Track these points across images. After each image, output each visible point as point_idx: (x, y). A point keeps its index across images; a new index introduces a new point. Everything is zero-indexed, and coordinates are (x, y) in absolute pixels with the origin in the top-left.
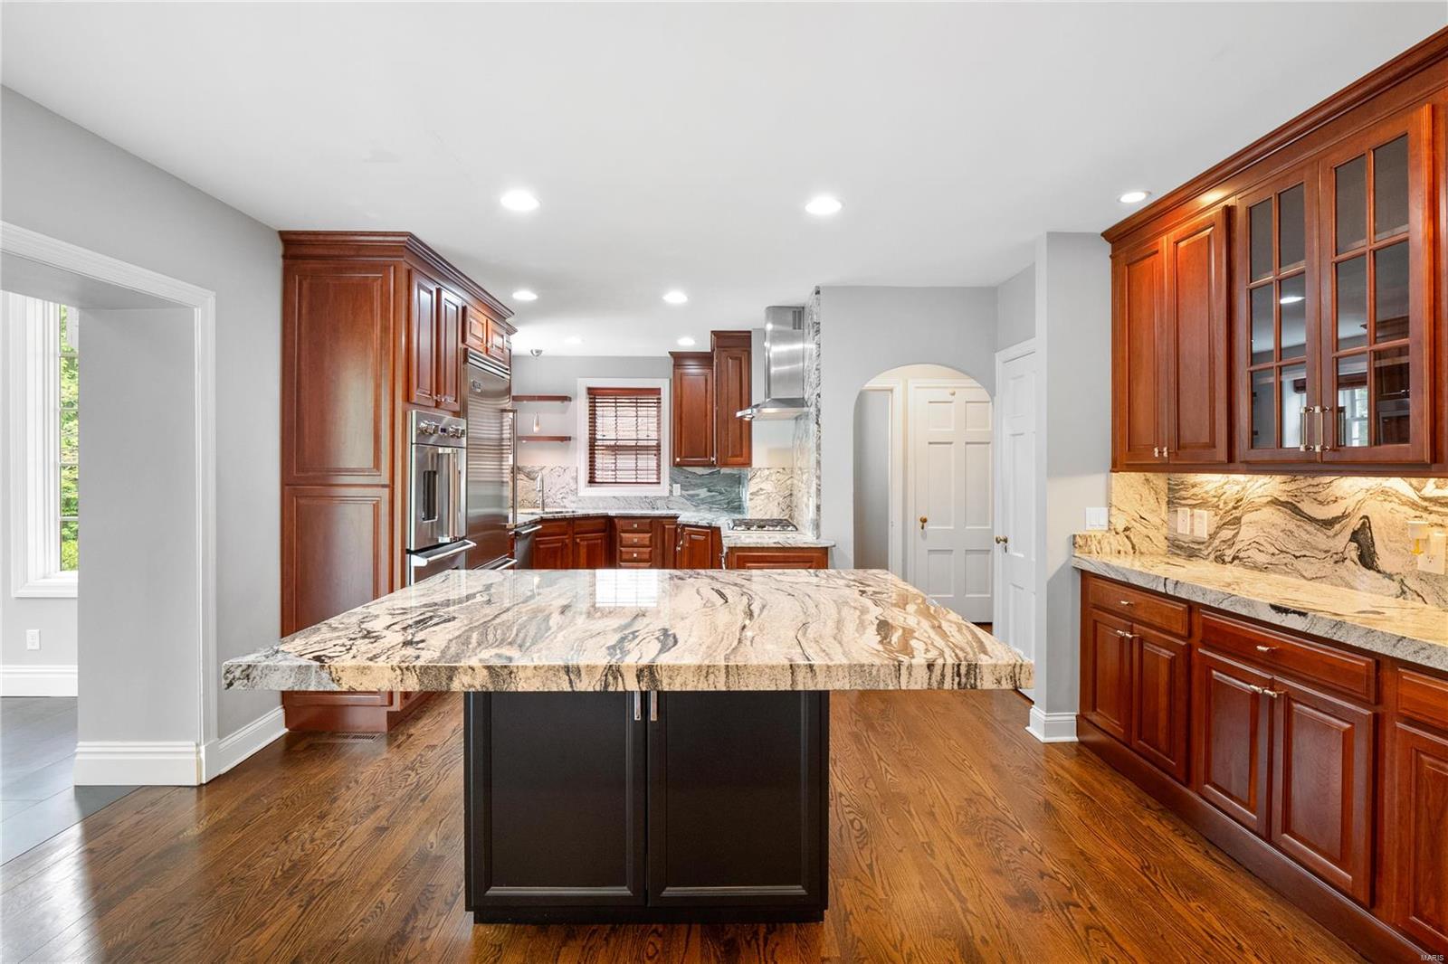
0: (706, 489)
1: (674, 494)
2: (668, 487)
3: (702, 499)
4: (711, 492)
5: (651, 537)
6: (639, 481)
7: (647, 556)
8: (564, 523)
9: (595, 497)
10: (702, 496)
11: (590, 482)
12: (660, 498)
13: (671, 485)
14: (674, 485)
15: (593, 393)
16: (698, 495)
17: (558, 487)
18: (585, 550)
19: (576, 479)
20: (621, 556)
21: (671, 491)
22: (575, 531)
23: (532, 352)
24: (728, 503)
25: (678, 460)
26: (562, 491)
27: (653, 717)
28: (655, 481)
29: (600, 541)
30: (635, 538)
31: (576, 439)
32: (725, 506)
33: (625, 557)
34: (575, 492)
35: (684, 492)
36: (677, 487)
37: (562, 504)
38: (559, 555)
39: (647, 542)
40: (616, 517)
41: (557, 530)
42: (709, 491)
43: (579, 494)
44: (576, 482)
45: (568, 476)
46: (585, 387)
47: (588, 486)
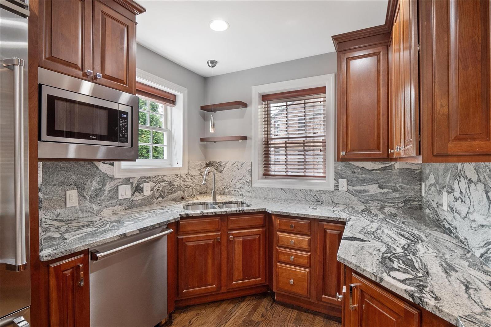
0: (377, 185)
1: (340, 189)
2: (333, 182)
3: (372, 196)
4: (383, 188)
5: (310, 239)
6: (307, 174)
7: (305, 261)
8: (217, 219)
9: (265, 188)
10: (371, 193)
11: (264, 175)
12: (325, 192)
13: (336, 180)
14: (340, 180)
15: (266, 98)
16: (367, 191)
17: (238, 178)
18: (240, 246)
19: (251, 172)
20: (277, 258)
21: (336, 186)
22: (229, 228)
23: (208, 63)
24: (405, 202)
25: (343, 153)
26: (240, 182)
28: (322, 175)
29: (257, 237)
30: (293, 238)
31: (251, 139)
32: (401, 205)
33: (282, 258)
34: (250, 183)
35: (351, 188)
36: (343, 182)
37: (240, 193)
38: (210, 252)
39: (305, 246)
40: (273, 214)
41: (209, 227)
42: (381, 187)
43: (253, 186)
44: (251, 175)
45: (244, 171)
46: (259, 94)
47: (262, 179)
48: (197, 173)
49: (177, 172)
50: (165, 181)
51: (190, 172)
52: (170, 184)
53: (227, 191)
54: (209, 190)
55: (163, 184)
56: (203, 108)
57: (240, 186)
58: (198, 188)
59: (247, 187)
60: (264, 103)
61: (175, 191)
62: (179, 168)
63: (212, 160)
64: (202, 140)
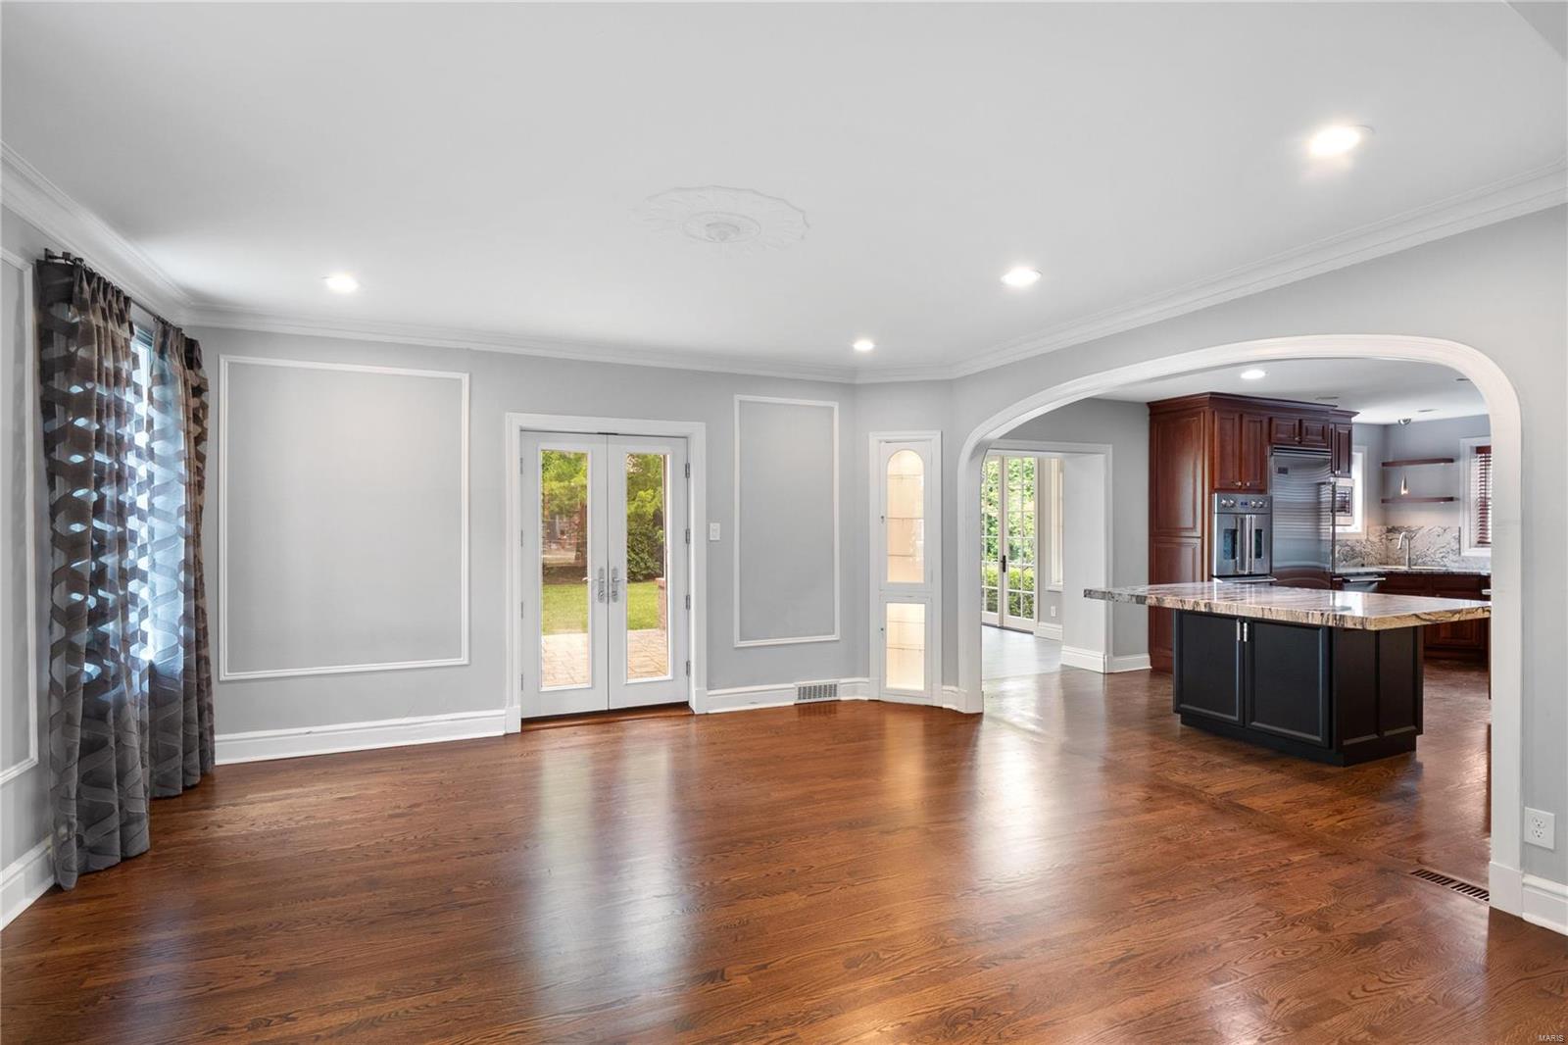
9: (1481, 557)
11: (1479, 542)
17: (1438, 546)
19: (1459, 539)
23: (1398, 421)
26: (1442, 550)
27: (1245, 640)
31: (1458, 499)
34: (1458, 551)
37: (1442, 564)
43: (1463, 554)
44: (1459, 542)
45: (1449, 537)
46: (1471, 447)
47: (1476, 547)
48: (1377, 540)
49: (1358, 538)
50: (1347, 545)
51: (1370, 539)
52: (1352, 549)
53: (1420, 561)
54: (1390, 561)
55: (1346, 548)
56: (1384, 464)
57: (1441, 555)
58: (1378, 556)
59: (1451, 556)
60: (1479, 455)
61: (1357, 557)
62: (1358, 534)
63: (1396, 525)
64: (1383, 501)
